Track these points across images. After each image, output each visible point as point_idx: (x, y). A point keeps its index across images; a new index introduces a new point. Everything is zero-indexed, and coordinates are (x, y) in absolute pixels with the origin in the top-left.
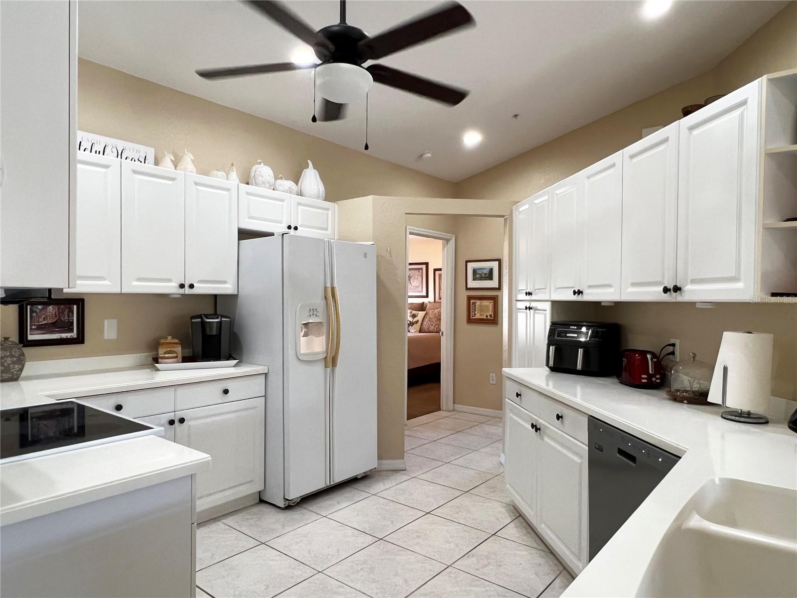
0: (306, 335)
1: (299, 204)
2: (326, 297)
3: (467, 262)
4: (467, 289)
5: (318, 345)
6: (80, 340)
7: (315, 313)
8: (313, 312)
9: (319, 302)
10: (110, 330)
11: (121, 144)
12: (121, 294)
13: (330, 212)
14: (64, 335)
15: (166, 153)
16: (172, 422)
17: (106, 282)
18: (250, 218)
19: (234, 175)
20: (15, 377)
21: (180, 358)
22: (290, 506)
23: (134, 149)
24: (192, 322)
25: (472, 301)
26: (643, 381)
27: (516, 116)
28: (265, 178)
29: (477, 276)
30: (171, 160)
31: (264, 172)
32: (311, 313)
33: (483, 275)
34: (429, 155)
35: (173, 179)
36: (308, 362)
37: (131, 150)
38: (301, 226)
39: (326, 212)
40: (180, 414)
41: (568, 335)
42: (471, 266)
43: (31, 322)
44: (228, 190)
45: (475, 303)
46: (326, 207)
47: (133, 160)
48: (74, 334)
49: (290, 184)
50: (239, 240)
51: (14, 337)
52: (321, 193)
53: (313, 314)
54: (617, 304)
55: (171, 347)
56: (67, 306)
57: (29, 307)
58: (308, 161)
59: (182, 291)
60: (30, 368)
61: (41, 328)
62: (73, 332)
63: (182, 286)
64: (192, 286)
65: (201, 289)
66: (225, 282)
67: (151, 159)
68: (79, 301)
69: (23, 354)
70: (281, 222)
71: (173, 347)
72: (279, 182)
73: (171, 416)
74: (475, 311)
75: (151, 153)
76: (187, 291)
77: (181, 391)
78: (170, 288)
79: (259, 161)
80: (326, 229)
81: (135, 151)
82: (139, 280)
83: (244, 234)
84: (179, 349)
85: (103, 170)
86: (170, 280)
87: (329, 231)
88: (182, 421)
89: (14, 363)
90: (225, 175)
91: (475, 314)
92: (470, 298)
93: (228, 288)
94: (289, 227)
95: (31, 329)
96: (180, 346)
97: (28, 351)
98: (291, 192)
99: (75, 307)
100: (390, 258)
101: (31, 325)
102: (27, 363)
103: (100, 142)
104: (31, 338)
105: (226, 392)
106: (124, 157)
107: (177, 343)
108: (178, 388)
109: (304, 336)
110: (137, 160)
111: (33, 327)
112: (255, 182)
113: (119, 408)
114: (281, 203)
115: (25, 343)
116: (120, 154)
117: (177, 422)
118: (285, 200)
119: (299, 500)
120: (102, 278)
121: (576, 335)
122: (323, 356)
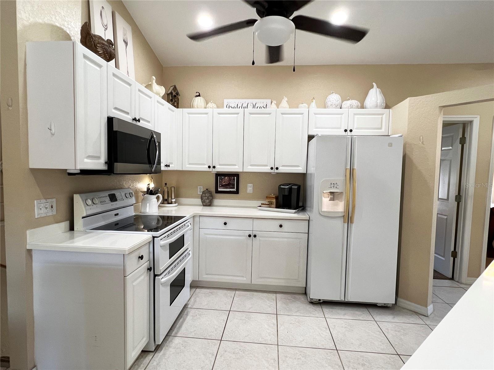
0: (332, 200)
1: (355, 114)
2: (346, 175)
5: (340, 207)
6: (237, 192)
7: (335, 186)
8: (334, 185)
9: (339, 179)
10: (250, 189)
11: (254, 101)
12: (243, 172)
13: (384, 116)
14: (231, 190)
15: (273, 100)
16: (250, 236)
17: (237, 167)
18: (317, 128)
19: (313, 105)
21: (274, 205)
23: (260, 102)
28: (333, 102)
30: (276, 103)
31: (334, 98)
32: (332, 185)
35: (270, 114)
36: (329, 216)
38: (357, 129)
43: (219, 183)
44: (302, 114)
46: (380, 113)
47: (260, 108)
48: (235, 190)
49: (355, 102)
50: (308, 141)
51: (213, 189)
52: (378, 104)
53: (334, 187)
55: (270, 199)
56: (232, 177)
57: (219, 177)
58: (374, 83)
59: (272, 171)
60: (216, 202)
61: (223, 186)
62: (235, 188)
63: (272, 168)
64: (277, 168)
65: (282, 170)
66: (298, 166)
67: (269, 105)
68: (237, 175)
70: (340, 128)
71: (272, 200)
72: (346, 102)
73: (251, 233)
75: (269, 102)
76: (276, 171)
78: (267, 169)
79: (332, 92)
80: (381, 128)
81: (261, 103)
82: (251, 165)
84: (274, 201)
85: (236, 115)
86: (266, 166)
87: (383, 130)
88: (255, 236)
89: (207, 199)
90: (307, 106)
93: (300, 169)
94: (346, 131)
95: (219, 186)
96: (275, 199)
97: (216, 195)
98: (352, 107)
99: (236, 177)
100: (422, 145)
101: (219, 185)
103: (245, 102)
104: (219, 190)
105: (281, 226)
106: (256, 107)
107: (273, 197)
108: (255, 220)
109: (330, 200)
110: (262, 107)
111: (220, 185)
112: (327, 106)
113: (225, 224)
114: (340, 116)
115: (217, 192)
116: (254, 107)
117: (252, 236)
118: (343, 114)
119: (321, 301)
120: (235, 165)
122: (343, 215)
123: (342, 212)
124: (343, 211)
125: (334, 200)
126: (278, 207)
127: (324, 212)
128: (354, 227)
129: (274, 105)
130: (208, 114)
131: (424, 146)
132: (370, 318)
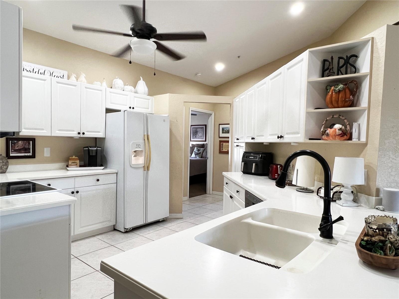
0: (135, 156)
1: (135, 97)
2: (144, 139)
3: (219, 125)
4: (219, 137)
5: (141, 160)
6: (33, 156)
7: (139, 146)
8: (138, 146)
9: (141, 141)
10: (47, 152)
11: (52, 70)
12: (51, 136)
13: (150, 101)
14: (26, 154)
16: (73, 193)
17: (45, 131)
18: (111, 103)
19: (104, 84)
20: (4, 171)
21: (79, 165)
22: (127, 231)
23: (58, 72)
24: (84, 150)
25: (221, 143)
26: (276, 177)
27: (239, 57)
28: (119, 85)
29: (224, 131)
30: (75, 77)
31: (119, 82)
32: (137, 146)
33: (227, 131)
34: (200, 74)
35: (75, 86)
36: (136, 168)
37: (57, 72)
38: (136, 107)
39: (148, 101)
40: (76, 189)
41: (250, 157)
42: (221, 127)
43: (11, 148)
44: (101, 91)
45: (223, 144)
46: (148, 98)
47: (58, 77)
48: (30, 154)
49: (131, 88)
50: (106, 113)
51: (4, 155)
52: (145, 92)
53: (138, 147)
54: (270, 143)
55: (74, 161)
56: (28, 141)
57: (10, 141)
58: (141, 77)
59: (79, 136)
60: (11, 168)
61: (16, 151)
62: (30, 153)
63: (79, 133)
64: (83, 134)
65: (87, 135)
66: (99, 132)
67: (66, 76)
68: (33, 140)
69: (8, 162)
70: (126, 105)
71: (76, 161)
72: (126, 87)
73: (73, 190)
74: (223, 147)
75: (66, 73)
76: (81, 135)
77: (77, 179)
78: (74, 134)
79: (117, 77)
80: (148, 109)
81: (58, 73)
82: (59, 130)
83: (108, 111)
84: (78, 162)
85: (43, 82)
86: (73, 131)
87: (150, 110)
88: (77, 192)
89: (3, 165)
90: (101, 84)
91: (223, 149)
92: (221, 142)
93: (100, 135)
94: (130, 108)
95: (11, 151)
96: (79, 160)
97: (10, 161)
98: (131, 92)
99: (31, 142)
101: (11, 150)
102: (9, 166)
103: (42, 69)
104: (11, 155)
105: (98, 180)
106: (53, 76)
107: (77, 159)
110: (59, 77)
111: (13, 150)
112: (115, 87)
113: (49, 185)
114: (126, 96)
115: (8, 156)
116: (51, 74)
117: (75, 193)
118: (128, 95)
119: (131, 229)
120: (43, 129)
121: (253, 158)
122: (143, 166)
124: (144, 163)
127: (134, 165)
129: (73, 78)
131: (177, 123)
132: (162, 228)
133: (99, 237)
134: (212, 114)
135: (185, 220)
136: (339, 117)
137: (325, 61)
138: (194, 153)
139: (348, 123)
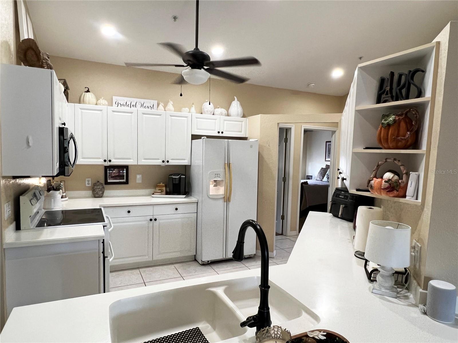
0: (215, 186)
1: (225, 120)
2: (225, 168)
5: (221, 191)
6: (127, 183)
7: (219, 176)
8: (217, 175)
9: (221, 170)
10: (139, 179)
11: (142, 101)
12: (138, 165)
13: (243, 122)
14: (121, 181)
15: (160, 103)
16: (151, 220)
17: (132, 160)
18: (198, 129)
19: (193, 109)
20: (100, 196)
21: (164, 192)
22: (203, 264)
23: (148, 103)
24: (169, 177)
27: (360, 58)
28: (208, 109)
30: (162, 105)
31: (207, 107)
32: (216, 176)
34: (313, 85)
35: (160, 115)
36: (214, 198)
37: (147, 103)
38: (226, 131)
39: (241, 123)
40: (155, 217)
41: (340, 197)
44: (186, 117)
46: (241, 120)
48: (124, 180)
49: (224, 111)
50: (192, 140)
51: (102, 181)
52: (239, 113)
53: (217, 176)
55: (160, 188)
56: (122, 169)
57: (108, 169)
58: (235, 97)
59: (164, 164)
60: (106, 193)
61: (113, 178)
62: (124, 179)
63: (163, 162)
64: (168, 162)
65: (172, 162)
66: (184, 160)
67: (156, 106)
68: (127, 167)
69: (104, 188)
70: (214, 130)
71: (162, 188)
72: (217, 109)
73: (151, 217)
75: (155, 102)
76: (167, 164)
77: (155, 207)
78: (159, 162)
79: (206, 101)
80: (241, 132)
81: (149, 103)
82: (145, 159)
83: (195, 137)
84: (164, 189)
85: (130, 114)
86: (158, 159)
87: (243, 133)
88: (156, 220)
89: (100, 191)
90: (189, 110)
93: (186, 162)
94: (219, 132)
95: (109, 178)
96: (165, 187)
97: (106, 186)
98: (222, 115)
99: (125, 169)
101: (109, 176)
102: (105, 191)
103: (134, 101)
104: (109, 181)
105: (176, 209)
106: (144, 107)
107: (163, 186)
108: (154, 206)
109: (214, 186)
110: (149, 107)
111: (110, 177)
112: (204, 111)
113: (129, 212)
114: (215, 121)
115: (107, 183)
116: (142, 105)
117: (153, 220)
118: (216, 119)
119: (209, 262)
120: (130, 159)
121: (343, 197)
122: (223, 196)
123: (223, 195)
124: (224, 193)
125: (216, 186)
126: (167, 193)
127: (212, 195)
128: (231, 204)
129: (161, 107)
130: (102, 111)
131: (269, 147)
132: (243, 266)
133: (177, 266)
134: (337, 131)
135: (274, 261)
136: (394, 162)
137: (382, 81)
138: (326, 176)
139: (404, 172)
